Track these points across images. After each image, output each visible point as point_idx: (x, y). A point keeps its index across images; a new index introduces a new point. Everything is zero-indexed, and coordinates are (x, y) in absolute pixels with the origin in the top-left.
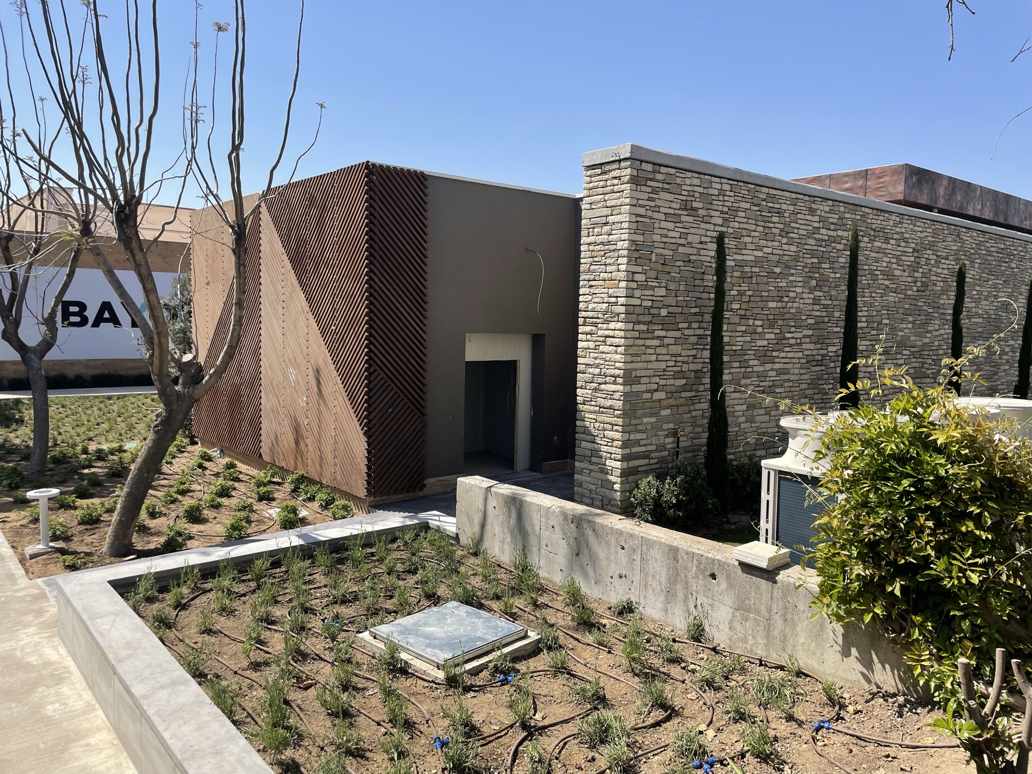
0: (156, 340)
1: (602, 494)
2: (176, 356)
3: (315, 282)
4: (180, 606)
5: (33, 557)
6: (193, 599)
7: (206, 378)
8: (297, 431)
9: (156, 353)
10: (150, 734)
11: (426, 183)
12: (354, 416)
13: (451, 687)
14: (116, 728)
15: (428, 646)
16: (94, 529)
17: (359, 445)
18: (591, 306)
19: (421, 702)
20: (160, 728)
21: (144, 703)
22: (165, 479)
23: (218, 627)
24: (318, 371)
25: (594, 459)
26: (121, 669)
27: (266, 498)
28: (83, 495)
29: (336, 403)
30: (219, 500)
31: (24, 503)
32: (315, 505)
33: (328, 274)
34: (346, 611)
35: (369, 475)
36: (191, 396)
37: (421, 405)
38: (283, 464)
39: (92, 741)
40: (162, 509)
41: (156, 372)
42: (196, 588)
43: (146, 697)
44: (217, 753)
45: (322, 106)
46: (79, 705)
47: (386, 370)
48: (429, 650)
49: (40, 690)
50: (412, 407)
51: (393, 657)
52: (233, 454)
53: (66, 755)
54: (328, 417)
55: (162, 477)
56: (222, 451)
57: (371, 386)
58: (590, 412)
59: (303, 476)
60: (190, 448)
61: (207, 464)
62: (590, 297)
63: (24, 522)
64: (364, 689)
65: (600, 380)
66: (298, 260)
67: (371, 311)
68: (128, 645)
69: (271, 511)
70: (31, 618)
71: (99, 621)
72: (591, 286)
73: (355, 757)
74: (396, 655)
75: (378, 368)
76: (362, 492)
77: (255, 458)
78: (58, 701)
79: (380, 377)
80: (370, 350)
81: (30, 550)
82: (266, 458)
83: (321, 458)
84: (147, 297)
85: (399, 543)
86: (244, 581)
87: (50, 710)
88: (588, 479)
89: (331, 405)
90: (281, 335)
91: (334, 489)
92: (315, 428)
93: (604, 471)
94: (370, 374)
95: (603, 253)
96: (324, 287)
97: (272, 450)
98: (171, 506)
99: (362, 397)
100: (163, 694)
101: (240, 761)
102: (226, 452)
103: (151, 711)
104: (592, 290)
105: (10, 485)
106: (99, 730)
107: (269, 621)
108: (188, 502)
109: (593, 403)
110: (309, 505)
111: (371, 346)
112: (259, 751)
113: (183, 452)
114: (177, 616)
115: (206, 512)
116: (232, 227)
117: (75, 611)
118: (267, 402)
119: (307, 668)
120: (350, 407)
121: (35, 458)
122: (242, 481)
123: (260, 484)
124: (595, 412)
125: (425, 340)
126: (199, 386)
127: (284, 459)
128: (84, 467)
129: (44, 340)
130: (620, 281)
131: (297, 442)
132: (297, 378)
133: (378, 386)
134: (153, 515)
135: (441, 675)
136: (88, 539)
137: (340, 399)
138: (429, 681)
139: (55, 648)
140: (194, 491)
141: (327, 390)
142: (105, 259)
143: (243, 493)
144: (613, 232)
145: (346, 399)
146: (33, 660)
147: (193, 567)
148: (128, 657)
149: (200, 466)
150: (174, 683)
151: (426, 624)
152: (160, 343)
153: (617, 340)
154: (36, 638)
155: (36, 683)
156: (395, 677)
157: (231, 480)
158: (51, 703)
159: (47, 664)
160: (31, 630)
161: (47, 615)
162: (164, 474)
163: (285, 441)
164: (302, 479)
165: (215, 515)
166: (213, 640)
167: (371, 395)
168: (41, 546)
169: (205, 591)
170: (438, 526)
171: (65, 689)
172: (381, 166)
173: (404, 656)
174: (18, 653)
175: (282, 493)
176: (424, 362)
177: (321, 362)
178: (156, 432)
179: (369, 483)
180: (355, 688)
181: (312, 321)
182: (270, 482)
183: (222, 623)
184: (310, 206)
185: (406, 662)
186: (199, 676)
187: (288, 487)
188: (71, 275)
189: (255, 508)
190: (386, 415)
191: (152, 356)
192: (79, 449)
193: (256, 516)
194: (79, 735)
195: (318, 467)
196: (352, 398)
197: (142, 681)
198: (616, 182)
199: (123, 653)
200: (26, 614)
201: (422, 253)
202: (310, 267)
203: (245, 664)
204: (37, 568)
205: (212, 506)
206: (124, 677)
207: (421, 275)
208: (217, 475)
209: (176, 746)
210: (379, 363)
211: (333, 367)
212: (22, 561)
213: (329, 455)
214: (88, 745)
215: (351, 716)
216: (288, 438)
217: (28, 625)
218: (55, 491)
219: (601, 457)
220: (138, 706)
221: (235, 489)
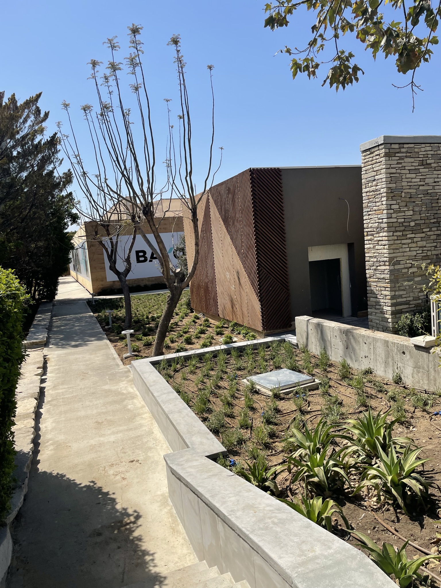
0: (164, 264)
1: (382, 325)
2: (173, 270)
3: (233, 230)
4: (176, 371)
5: (126, 358)
6: (181, 369)
7: (186, 279)
8: (232, 301)
9: (165, 270)
10: (160, 409)
11: (281, 173)
12: (254, 292)
13: (275, 398)
14: (152, 412)
15: (268, 383)
16: (149, 347)
17: (257, 306)
18: (370, 225)
19: (261, 403)
20: (162, 405)
21: (158, 399)
22: (179, 327)
23: (189, 378)
24: (238, 273)
25: (377, 307)
26: (151, 389)
27: (220, 333)
28: (145, 335)
29: (246, 286)
30: (200, 335)
31: (123, 338)
32: (241, 336)
33: (238, 225)
34: (239, 373)
35: (263, 321)
36: (181, 287)
37: (286, 285)
38: (228, 318)
39: (143, 416)
40: (176, 339)
41: (166, 277)
42: (182, 365)
43: (158, 396)
44: (180, 412)
45: (222, 148)
46: (140, 405)
47: (267, 269)
48: (268, 385)
49: (126, 401)
50: (282, 286)
51: (252, 387)
52: (207, 315)
53: (134, 420)
54: (244, 294)
55: (178, 327)
56: (203, 315)
57: (260, 277)
58: (374, 282)
59: (236, 323)
60: (191, 314)
61: (197, 321)
62: (369, 221)
63: (123, 346)
64: (240, 398)
65: (377, 264)
66: (226, 220)
67: (257, 241)
68: (154, 381)
69: (221, 339)
70: (124, 379)
71: (145, 374)
72: (369, 215)
73: (230, 418)
74: (254, 386)
75: (263, 269)
76: (260, 329)
77: (216, 317)
78: (132, 404)
79: (264, 273)
80: (258, 260)
81: (125, 356)
82: (221, 316)
83: (242, 314)
84: (158, 245)
85: (271, 348)
86: (201, 363)
87: (129, 407)
88: (375, 317)
89: (244, 288)
90: (222, 257)
91: (249, 328)
92: (239, 299)
93: (383, 313)
94: (259, 272)
95: (374, 196)
96: (237, 231)
97: (223, 312)
98: (180, 338)
99: (257, 283)
100: (165, 396)
101: (187, 415)
102: (205, 315)
103: (159, 401)
104: (370, 217)
105: (117, 332)
106: (146, 413)
107: (208, 376)
108: (187, 335)
109: (375, 277)
110: (239, 336)
111: (259, 258)
112: (196, 414)
113: (188, 316)
114: (174, 374)
115: (194, 340)
116: (191, 210)
117: (137, 372)
118: (219, 289)
119: (220, 391)
120: (252, 288)
121: (127, 321)
122: (211, 327)
123: (218, 327)
124: (376, 282)
125: (286, 253)
126: (183, 283)
127: (228, 316)
128: (147, 325)
129: (126, 269)
130: (383, 210)
131: (232, 308)
132: (230, 277)
133: (264, 277)
134: (172, 342)
135: (271, 393)
136: (147, 352)
137: (248, 285)
138: (266, 396)
139: (132, 388)
140: (190, 332)
141: (242, 281)
142: (142, 231)
143: (211, 332)
144: (378, 184)
145: (250, 284)
146: (125, 392)
147: (181, 357)
148: (154, 385)
149: (194, 321)
150: (169, 393)
151: (270, 376)
152: (166, 265)
153: (384, 242)
154: (126, 385)
155: (125, 399)
156: (253, 394)
157: (206, 327)
158: (130, 405)
159: (129, 393)
160: (124, 382)
161: (130, 378)
162: (179, 325)
163: (228, 307)
164: (236, 324)
165: (197, 341)
166: (186, 382)
167: (260, 281)
168: (129, 354)
169: (186, 366)
170: (289, 341)
171: (135, 401)
172: (257, 169)
173: (258, 387)
174: (119, 390)
175: (227, 332)
176: (286, 264)
177: (239, 268)
178: (168, 304)
179: (263, 324)
180: (236, 398)
181: (234, 249)
182: (223, 327)
183: (191, 377)
184: (228, 193)
185: (258, 389)
186: (178, 392)
187: (230, 329)
188: (134, 239)
189: (215, 338)
190: (269, 291)
191: (163, 271)
192: (145, 317)
193: (215, 341)
194: (139, 415)
195: (242, 318)
196: (253, 284)
197: (158, 392)
198: (378, 157)
199: (152, 384)
200: (122, 377)
201: (281, 209)
202: (231, 223)
203: (196, 389)
204: (127, 362)
205: (197, 337)
206: (152, 391)
207: (281, 220)
208: (201, 325)
209: (166, 410)
210: (263, 266)
211: (243, 270)
212: (122, 360)
213: (246, 313)
214: (142, 417)
215: (232, 406)
216: (229, 306)
217: (122, 381)
218: (132, 331)
219: (381, 305)
220: (156, 400)
221: (207, 330)
